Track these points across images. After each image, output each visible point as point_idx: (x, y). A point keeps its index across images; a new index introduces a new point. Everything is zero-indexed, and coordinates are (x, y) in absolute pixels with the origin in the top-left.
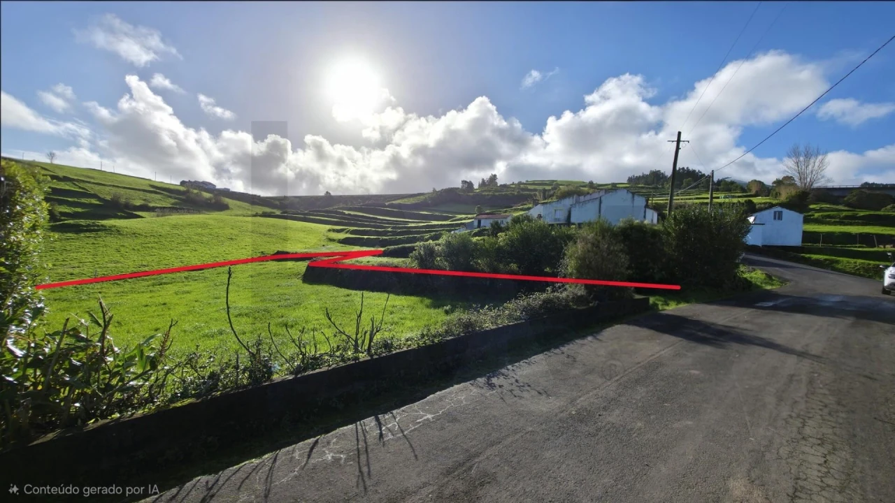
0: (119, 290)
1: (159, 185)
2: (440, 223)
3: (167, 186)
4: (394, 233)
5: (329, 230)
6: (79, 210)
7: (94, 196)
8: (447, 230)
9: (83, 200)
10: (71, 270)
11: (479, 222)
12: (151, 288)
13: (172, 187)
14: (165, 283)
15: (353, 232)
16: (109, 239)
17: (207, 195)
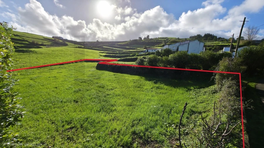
0: (39, 71)
1: (46, 38)
2: (133, 50)
3: (48, 38)
4: (120, 54)
5: (100, 52)
6: (23, 45)
7: (27, 41)
8: (137, 53)
9: (23, 42)
10: (23, 65)
11: (148, 50)
12: (49, 71)
13: (50, 38)
14: (53, 69)
15: (107, 53)
16: (33, 55)
17: (61, 41)
